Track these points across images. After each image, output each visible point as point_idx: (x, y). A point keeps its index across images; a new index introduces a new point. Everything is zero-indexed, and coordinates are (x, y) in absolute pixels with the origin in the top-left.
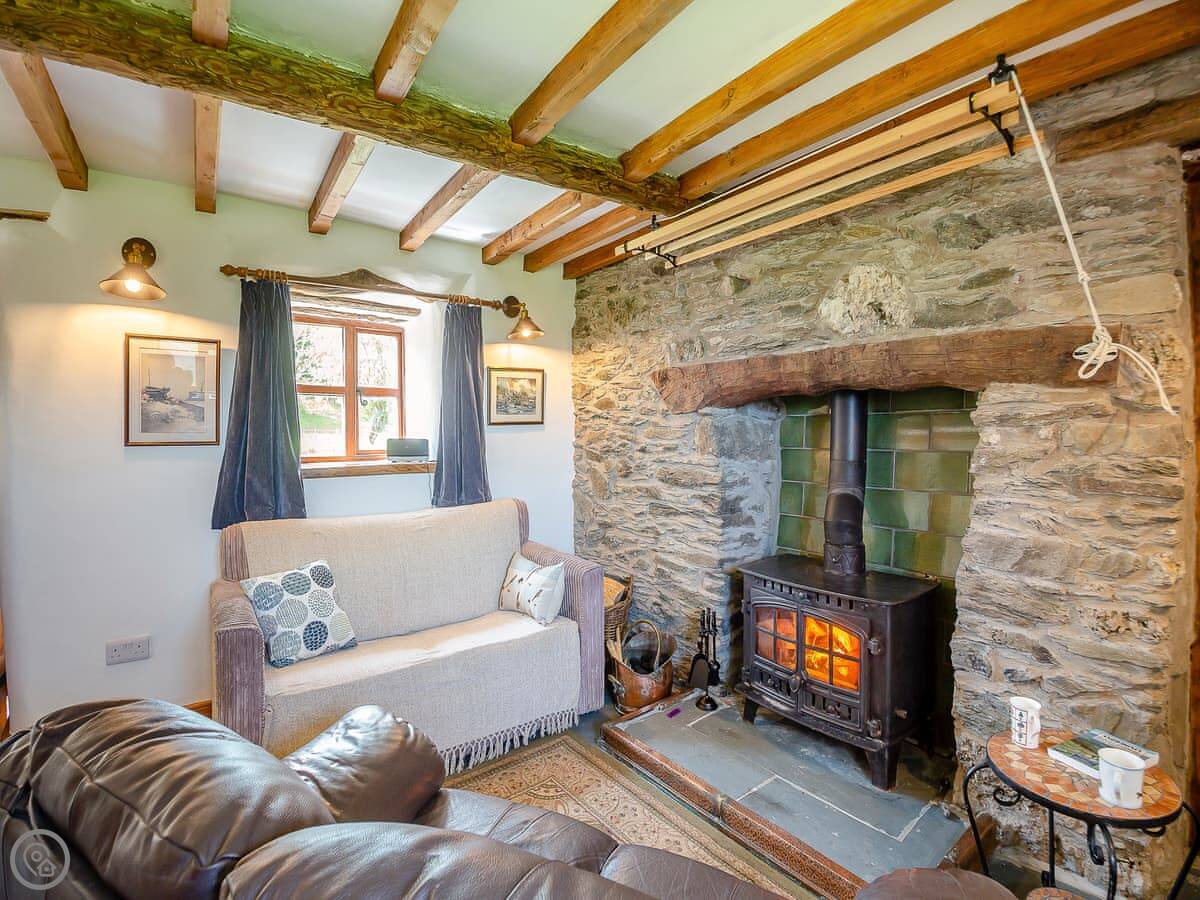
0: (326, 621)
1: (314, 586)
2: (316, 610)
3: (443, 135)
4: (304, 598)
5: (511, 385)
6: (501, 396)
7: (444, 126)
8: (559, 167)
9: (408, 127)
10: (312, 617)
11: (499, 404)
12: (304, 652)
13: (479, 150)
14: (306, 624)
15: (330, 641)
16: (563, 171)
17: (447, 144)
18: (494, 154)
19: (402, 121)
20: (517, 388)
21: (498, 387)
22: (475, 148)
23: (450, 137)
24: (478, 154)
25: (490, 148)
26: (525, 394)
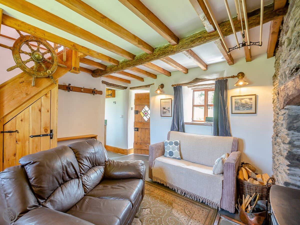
0: (174, 152)
1: (174, 145)
2: (172, 149)
3: (161, 54)
4: (171, 146)
5: (241, 101)
6: (236, 105)
7: (160, 52)
8: (188, 44)
9: (156, 56)
10: (171, 150)
11: (235, 107)
12: (168, 156)
13: (168, 52)
14: (169, 151)
15: (174, 156)
16: (189, 44)
17: (163, 55)
18: (171, 51)
19: (155, 56)
20: (243, 102)
21: (235, 102)
22: (167, 52)
23: (162, 53)
24: (169, 53)
25: (170, 51)
26: (247, 103)
